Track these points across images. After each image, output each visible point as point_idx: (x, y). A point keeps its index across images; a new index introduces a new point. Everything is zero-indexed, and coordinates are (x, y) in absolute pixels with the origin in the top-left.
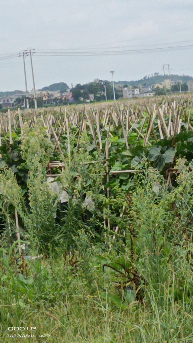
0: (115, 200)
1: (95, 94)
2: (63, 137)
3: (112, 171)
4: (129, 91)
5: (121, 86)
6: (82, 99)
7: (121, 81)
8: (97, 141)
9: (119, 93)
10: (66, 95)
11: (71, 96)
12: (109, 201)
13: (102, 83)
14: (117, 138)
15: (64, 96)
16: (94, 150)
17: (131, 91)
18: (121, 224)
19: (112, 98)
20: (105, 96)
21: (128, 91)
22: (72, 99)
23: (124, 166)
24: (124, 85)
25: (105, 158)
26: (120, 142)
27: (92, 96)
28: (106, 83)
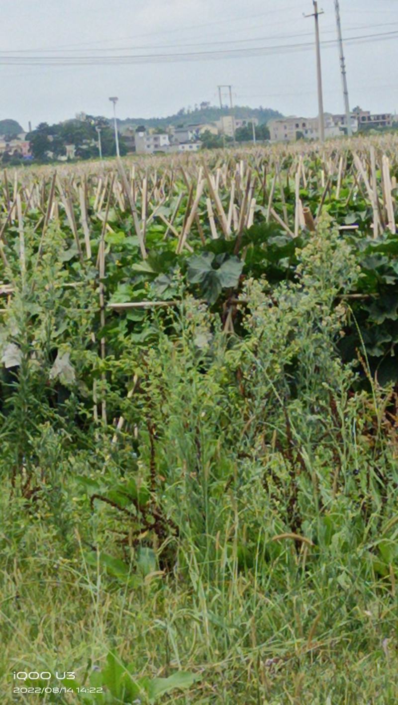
0: (117, 363)
1: (77, 145)
2: (10, 232)
3: (112, 304)
4: (148, 139)
5: (131, 128)
6: (50, 154)
7: (131, 117)
8: (81, 242)
9: (126, 144)
10: (18, 146)
11: (28, 147)
12: (106, 364)
13: (93, 122)
14: (122, 234)
15: (13, 147)
16: (74, 260)
17: (152, 140)
18: (131, 411)
19: (113, 153)
20: (98, 149)
21: (145, 140)
22: (30, 154)
23: (136, 294)
24: (136, 128)
25: (98, 276)
26: (129, 245)
27: (71, 149)
28: (101, 121)
